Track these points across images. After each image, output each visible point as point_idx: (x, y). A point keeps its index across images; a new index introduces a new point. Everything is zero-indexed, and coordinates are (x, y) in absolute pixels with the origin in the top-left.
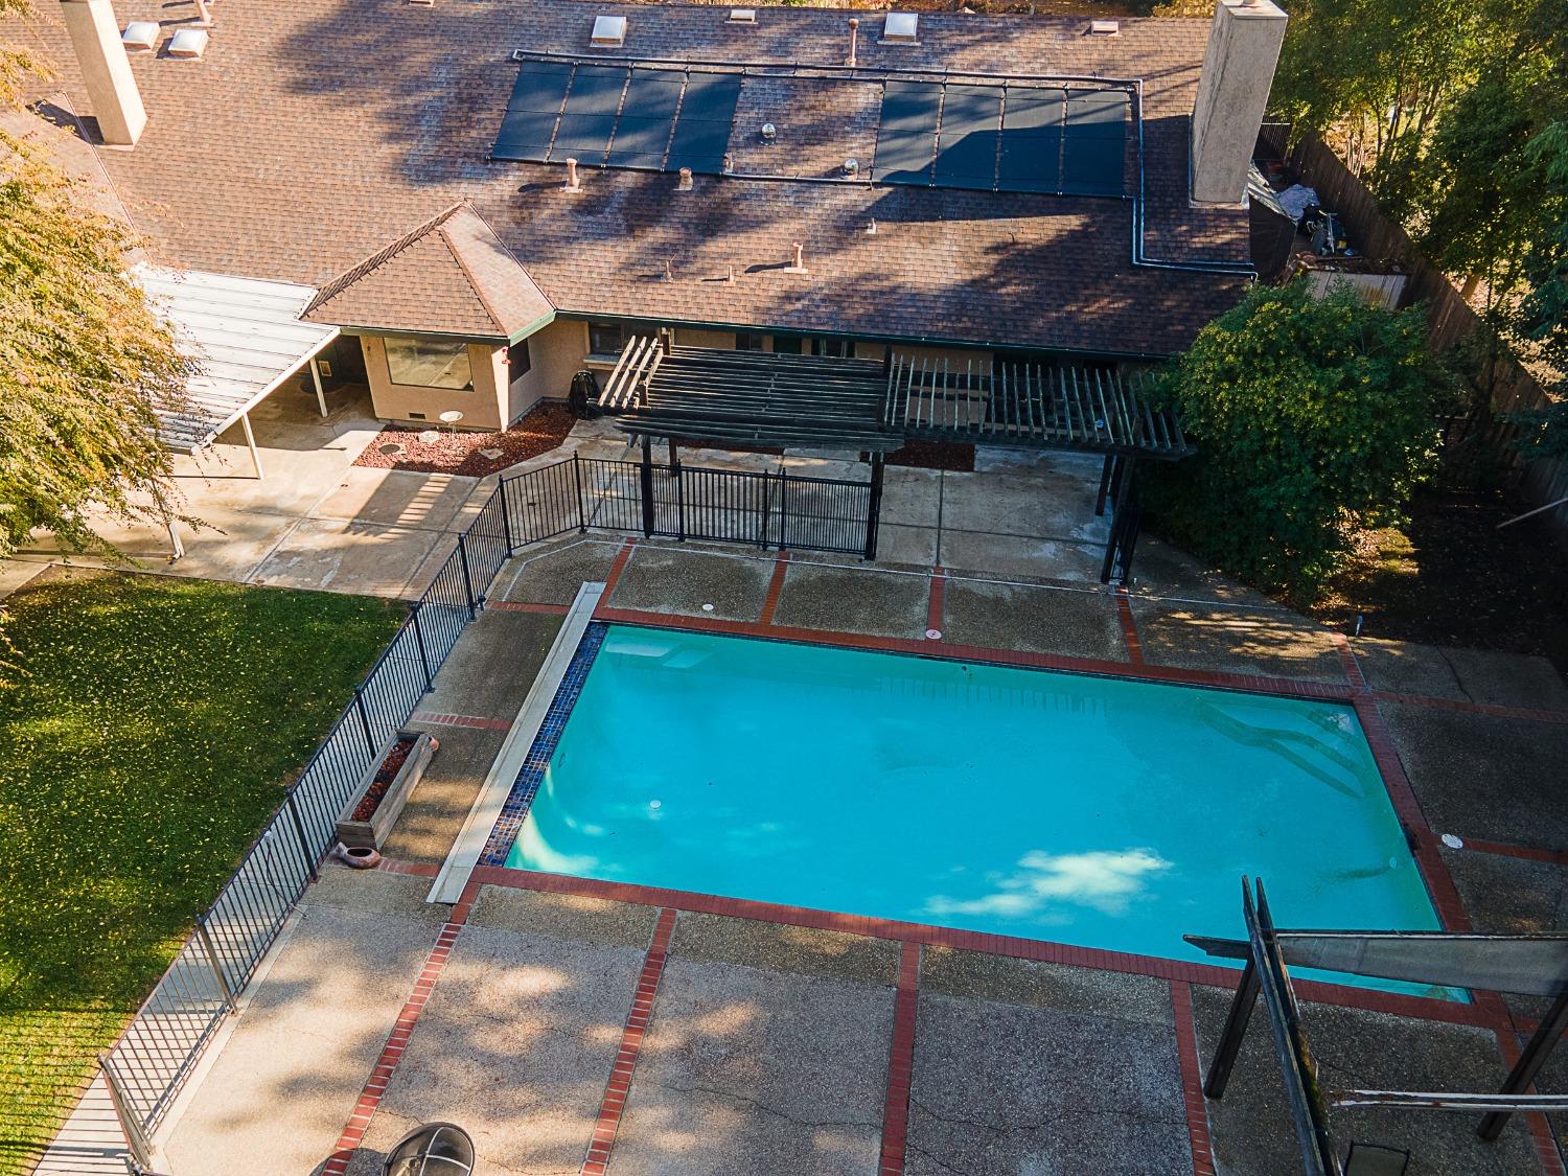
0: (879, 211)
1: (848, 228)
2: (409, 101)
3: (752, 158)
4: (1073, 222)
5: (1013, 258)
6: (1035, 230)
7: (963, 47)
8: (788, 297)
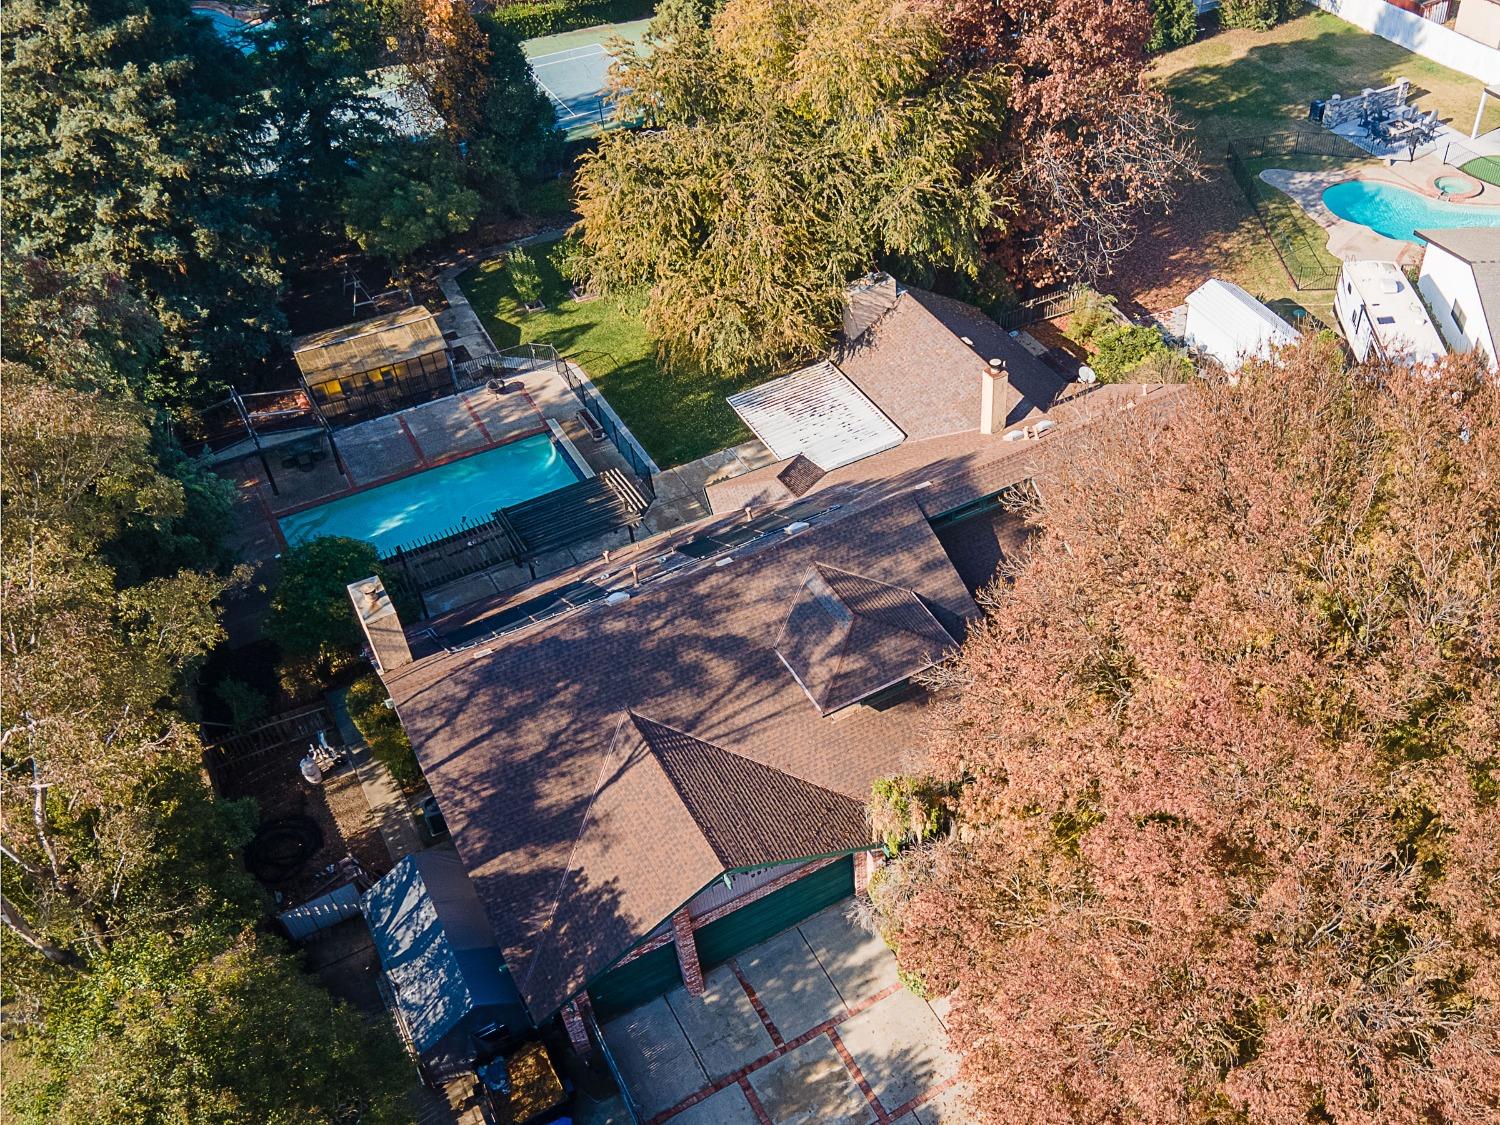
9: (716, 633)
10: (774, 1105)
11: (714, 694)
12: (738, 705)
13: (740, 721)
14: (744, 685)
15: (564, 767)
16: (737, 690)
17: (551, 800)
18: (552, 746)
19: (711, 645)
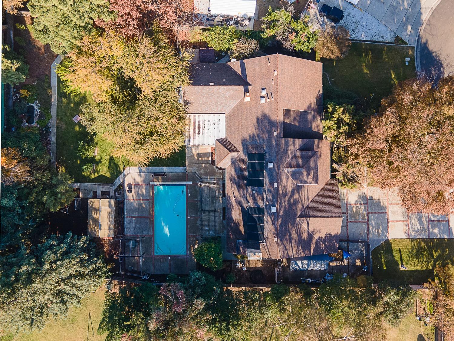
0: (243, 208)
1: (239, 203)
2: (257, 138)
3: (250, 190)
4: (243, 233)
5: (237, 225)
6: (242, 228)
7: (271, 219)
8: (229, 197)
9: (290, 194)
10: (355, 219)
11: (300, 200)
12: (303, 197)
13: (306, 198)
14: (300, 194)
15: (301, 233)
16: (301, 195)
17: (306, 237)
18: (297, 234)
19: (291, 196)
